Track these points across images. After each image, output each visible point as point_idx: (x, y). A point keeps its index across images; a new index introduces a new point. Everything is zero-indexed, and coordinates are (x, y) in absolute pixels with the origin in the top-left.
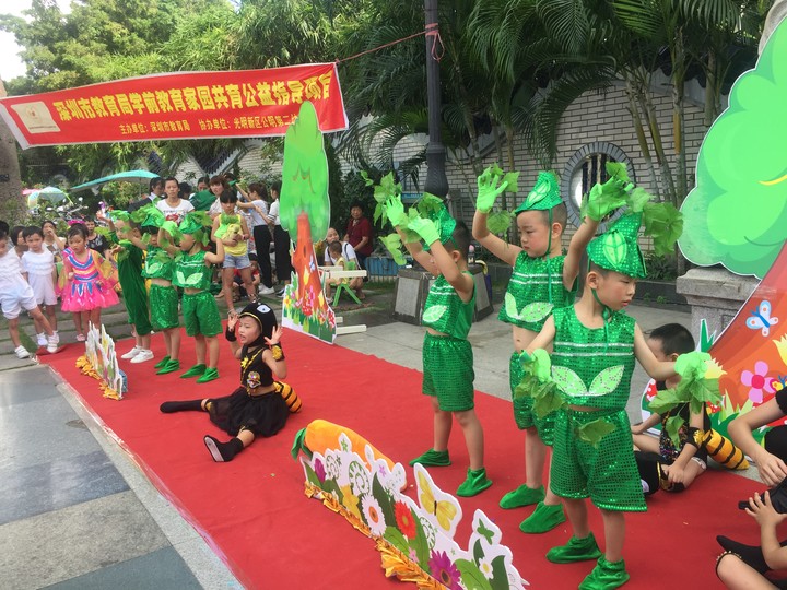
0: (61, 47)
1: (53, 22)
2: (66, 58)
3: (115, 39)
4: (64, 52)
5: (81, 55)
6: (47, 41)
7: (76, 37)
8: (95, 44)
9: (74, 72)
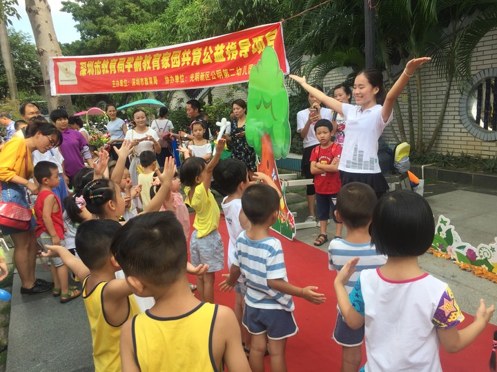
0: (100, 21)
1: (95, 5)
2: (104, 27)
3: (132, 14)
4: (102, 24)
5: (112, 25)
6: (92, 17)
7: (109, 14)
8: (120, 18)
9: (108, 37)
